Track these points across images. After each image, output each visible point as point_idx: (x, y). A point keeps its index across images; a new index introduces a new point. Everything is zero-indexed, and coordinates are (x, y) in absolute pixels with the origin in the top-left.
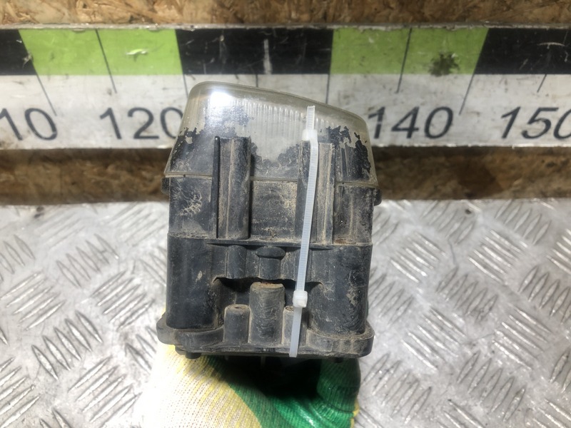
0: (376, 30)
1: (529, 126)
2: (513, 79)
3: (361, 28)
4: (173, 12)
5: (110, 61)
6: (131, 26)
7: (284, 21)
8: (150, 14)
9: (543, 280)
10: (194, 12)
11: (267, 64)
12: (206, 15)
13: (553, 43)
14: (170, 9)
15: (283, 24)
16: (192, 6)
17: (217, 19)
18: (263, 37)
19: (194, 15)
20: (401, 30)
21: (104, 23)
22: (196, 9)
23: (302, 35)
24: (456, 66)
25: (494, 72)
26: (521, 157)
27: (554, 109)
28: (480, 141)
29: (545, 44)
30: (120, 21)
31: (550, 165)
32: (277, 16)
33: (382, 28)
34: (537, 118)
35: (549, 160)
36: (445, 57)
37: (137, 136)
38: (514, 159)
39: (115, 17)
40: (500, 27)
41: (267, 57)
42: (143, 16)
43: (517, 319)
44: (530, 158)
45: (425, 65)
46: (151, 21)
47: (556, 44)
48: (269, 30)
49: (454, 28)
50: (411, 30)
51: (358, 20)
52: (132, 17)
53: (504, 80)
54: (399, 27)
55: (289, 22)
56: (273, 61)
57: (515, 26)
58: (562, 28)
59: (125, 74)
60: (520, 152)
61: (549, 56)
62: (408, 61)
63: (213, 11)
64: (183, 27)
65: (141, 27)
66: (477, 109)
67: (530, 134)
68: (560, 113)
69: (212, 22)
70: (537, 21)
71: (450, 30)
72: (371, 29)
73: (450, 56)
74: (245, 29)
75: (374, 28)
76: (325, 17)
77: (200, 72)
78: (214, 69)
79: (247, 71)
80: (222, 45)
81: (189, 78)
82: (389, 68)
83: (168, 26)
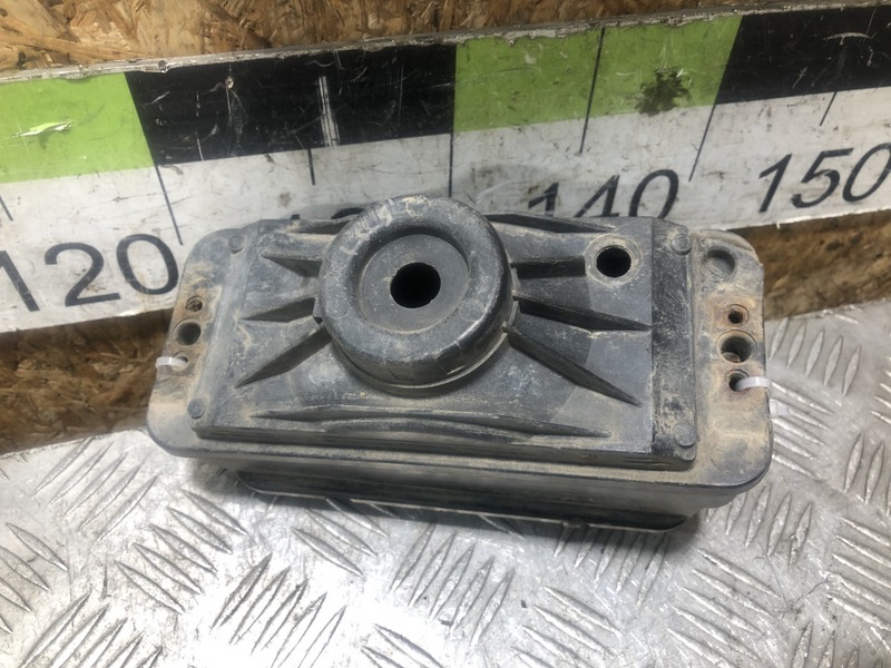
0: (538, 38)
1: (804, 186)
2: (780, 105)
3: (511, 36)
4: (115, 35)
6: (23, 75)
7: (354, 35)
8: (63, 46)
10: (162, 32)
11: (329, 127)
12: (189, 38)
13: (850, 34)
14: (107, 30)
15: (354, 42)
16: (156, 19)
17: (212, 44)
18: (315, 73)
19: (162, 38)
20: (585, 33)
22: (166, 25)
23: (394, 60)
24: (685, 91)
25: (748, 98)
26: (788, 240)
27: (846, 152)
29: (836, 36)
31: (832, 247)
32: (340, 26)
33: (550, 33)
34: (818, 170)
35: (831, 238)
36: (665, 78)
37: (73, 299)
40: (761, 12)
41: (327, 111)
42: (48, 51)
43: (857, 543)
44: (801, 239)
45: (629, 96)
46: (67, 60)
47: (855, 35)
48: (326, 57)
49: (681, 21)
50: (603, 30)
51: (500, 21)
52: (22, 55)
53: (767, 109)
54: (582, 28)
55: (365, 36)
56: (340, 119)
58: (866, 4)
59: (24, 177)
61: (842, 58)
62: (598, 92)
63: (202, 28)
64: (142, 67)
65: (45, 74)
66: (719, 169)
67: (806, 199)
68: (854, 158)
69: (204, 51)
71: (675, 26)
72: (528, 37)
73: (674, 75)
74: (277, 59)
75: (534, 33)
76: (435, 20)
77: (191, 156)
78: (219, 148)
79: (289, 145)
80: (231, 96)
81: (168, 172)
82: (563, 109)
83: (107, 67)
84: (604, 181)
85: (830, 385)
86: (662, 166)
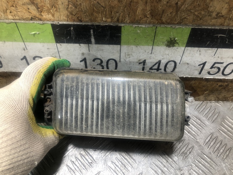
1: (211, 70)
2: (203, 50)
3: (134, 26)
5: (23, 36)
6: (31, 22)
7: (100, 21)
8: (40, 17)
9: (215, 140)
10: (59, 16)
11: (93, 40)
12: (65, 18)
13: (221, 35)
14: (49, 15)
15: (99, 23)
16: (58, 14)
17: (69, 20)
18: (90, 29)
19: (59, 18)
20: (152, 27)
21: (20, 20)
23: (107, 28)
24: (177, 43)
25: (194, 47)
26: (208, 82)
27: (222, 63)
28: (189, 75)
29: (217, 35)
30: (26, 19)
31: (220, 86)
32: (97, 19)
33: (144, 26)
34: (214, 66)
35: (220, 84)
36: (172, 39)
38: (205, 83)
39: (25, 17)
40: (196, 27)
41: (93, 37)
42: (37, 17)
43: (202, 158)
44: (211, 82)
45: (163, 42)
46: (40, 20)
47: (222, 35)
48: (93, 25)
49: (176, 27)
50: (156, 27)
51: (133, 22)
52: (32, 18)
53: (199, 50)
54: (151, 26)
55: (102, 22)
56: (95, 39)
57: (203, 27)
58: (225, 28)
59: (30, 42)
60: (207, 80)
61: (219, 41)
62: (155, 40)
63: (68, 16)
64: (54, 23)
65: (35, 22)
66: (187, 62)
67: (211, 73)
68: (225, 65)
69: (68, 21)
70: (214, 25)
71: (174, 28)
72: (138, 26)
73: (175, 39)
74: (82, 25)
75: (140, 26)
76: (118, 20)
77: (63, 42)
78: (69, 41)
79: (84, 43)
80: (72, 31)
81: (58, 45)
82: (147, 43)
83: (48, 22)
84: (157, 61)
85: (208, 120)
86: (172, 59)
